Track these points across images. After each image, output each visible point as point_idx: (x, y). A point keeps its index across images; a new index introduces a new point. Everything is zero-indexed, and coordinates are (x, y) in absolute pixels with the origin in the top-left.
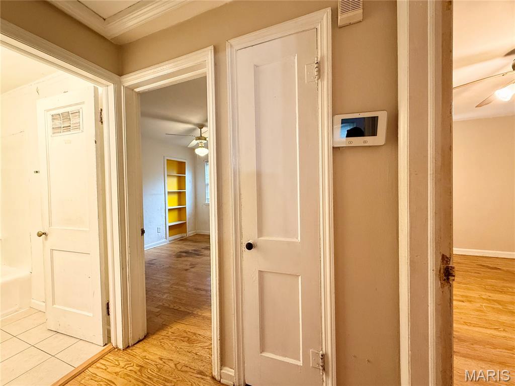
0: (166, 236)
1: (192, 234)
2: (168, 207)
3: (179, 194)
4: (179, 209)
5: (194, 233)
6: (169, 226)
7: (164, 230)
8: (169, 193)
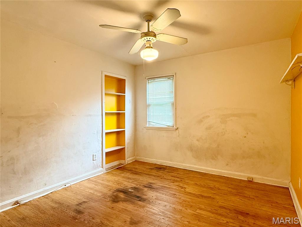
0: (102, 165)
1: (131, 160)
2: (105, 131)
3: (118, 114)
4: (118, 133)
5: (132, 160)
6: (106, 153)
7: (100, 158)
8: (106, 114)
